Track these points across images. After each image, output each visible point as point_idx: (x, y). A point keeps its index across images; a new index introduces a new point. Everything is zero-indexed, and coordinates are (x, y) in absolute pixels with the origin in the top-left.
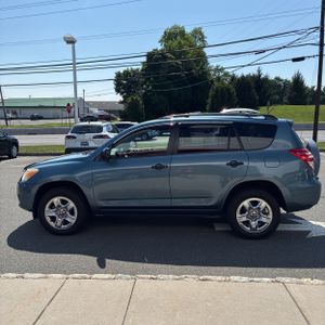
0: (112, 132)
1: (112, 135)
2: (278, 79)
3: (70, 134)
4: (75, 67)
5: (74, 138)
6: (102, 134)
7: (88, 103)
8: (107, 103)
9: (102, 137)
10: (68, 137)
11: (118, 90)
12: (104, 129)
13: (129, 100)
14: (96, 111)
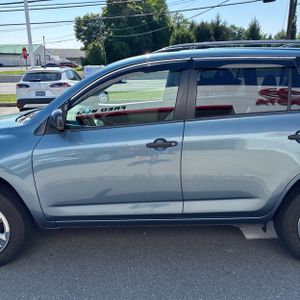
0: (74, 79)
1: (73, 83)
2: (233, 27)
3: (21, 82)
4: (26, 6)
5: (27, 86)
6: (60, 81)
7: (49, 51)
8: (68, 50)
9: (61, 85)
10: (20, 86)
11: (78, 37)
12: (64, 75)
13: (90, 46)
14: (57, 59)
